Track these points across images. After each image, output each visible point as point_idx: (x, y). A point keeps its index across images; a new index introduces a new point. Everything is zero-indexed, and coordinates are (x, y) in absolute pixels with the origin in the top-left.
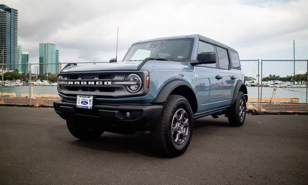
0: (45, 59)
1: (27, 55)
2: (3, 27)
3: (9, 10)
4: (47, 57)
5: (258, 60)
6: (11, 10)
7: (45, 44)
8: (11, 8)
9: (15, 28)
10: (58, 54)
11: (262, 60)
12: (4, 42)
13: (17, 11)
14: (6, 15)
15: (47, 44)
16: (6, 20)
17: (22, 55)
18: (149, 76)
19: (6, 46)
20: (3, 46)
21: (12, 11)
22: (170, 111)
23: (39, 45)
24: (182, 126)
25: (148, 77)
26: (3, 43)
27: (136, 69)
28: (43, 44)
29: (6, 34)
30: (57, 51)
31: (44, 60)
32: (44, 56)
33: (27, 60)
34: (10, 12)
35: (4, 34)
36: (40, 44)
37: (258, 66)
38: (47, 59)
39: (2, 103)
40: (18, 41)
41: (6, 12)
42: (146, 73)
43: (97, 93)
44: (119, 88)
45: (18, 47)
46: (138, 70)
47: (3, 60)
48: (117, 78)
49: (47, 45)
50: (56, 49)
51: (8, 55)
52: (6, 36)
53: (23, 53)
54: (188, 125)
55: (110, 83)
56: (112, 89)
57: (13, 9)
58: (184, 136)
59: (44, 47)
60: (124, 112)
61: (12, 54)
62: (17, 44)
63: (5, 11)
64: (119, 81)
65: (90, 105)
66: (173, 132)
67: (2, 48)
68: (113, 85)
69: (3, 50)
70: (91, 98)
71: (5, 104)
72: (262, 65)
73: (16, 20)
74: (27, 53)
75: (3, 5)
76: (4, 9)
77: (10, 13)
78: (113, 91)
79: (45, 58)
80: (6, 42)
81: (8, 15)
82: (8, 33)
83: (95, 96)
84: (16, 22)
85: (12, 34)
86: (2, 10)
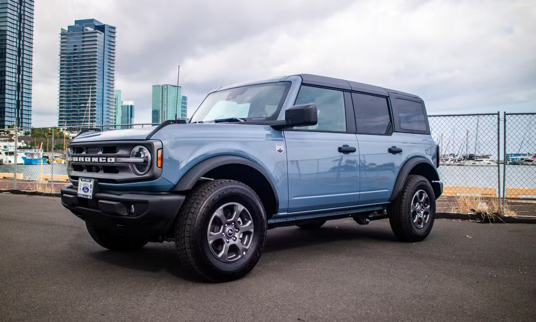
0: (162, 113)
1: (131, 106)
2: (92, 58)
3: (101, 28)
4: (166, 110)
5: (498, 114)
6: (104, 28)
7: (162, 87)
8: (105, 25)
9: (111, 60)
10: (185, 103)
11: (505, 114)
12: (92, 85)
13: (114, 28)
14: (96, 36)
15: (167, 85)
16: (96, 46)
17: (122, 106)
18: (162, 148)
19: (95, 92)
20: (89, 92)
21: (106, 29)
22: (204, 204)
23: (152, 88)
24: (237, 232)
25: (160, 151)
26: (91, 87)
27: (145, 139)
28: (159, 86)
29: (96, 70)
30: (185, 98)
31: (161, 115)
32: (161, 108)
33: (131, 117)
34: (103, 31)
35: (92, 70)
36: (153, 86)
37: (497, 126)
38: (166, 113)
39: (51, 191)
40: (115, 81)
41: (97, 32)
42: (157, 144)
43: (101, 175)
44: (123, 168)
45: (115, 93)
46: (147, 139)
47: (89, 116)
48: (121, 152)
49: (166, 87)
50: (183, 95)
51: (98, 109)
52: (96, 73)
53: (125, 103)
54: (252, 230)
55: (113, 160)
56: (117, 169)
57: (108, 25)
58: (241, 249)
59: (161, 91)
60: (127, 203)
61: (105, 106)
62: (113, 88)
63: (95, 30)
64: (123, 157)
65: (90, 194)
66: (211, 240)
67: (89, 96)
68: (118, 162)
69: (90, 98)
70: (92, 183)
71: (56, 193)
72: (507, 123)
73: (112, 44)
74: (130, 103)
75: (92, 20)
76: (94, 27)
77: (103, 34)
78: (117, 172)
79: (162, 111)
80: (95, 84)
81: (100, 36)
82: (99, 68)
83: (97, 180)
84: (112, 48)
85: (106, 70)
86: (90, 29)
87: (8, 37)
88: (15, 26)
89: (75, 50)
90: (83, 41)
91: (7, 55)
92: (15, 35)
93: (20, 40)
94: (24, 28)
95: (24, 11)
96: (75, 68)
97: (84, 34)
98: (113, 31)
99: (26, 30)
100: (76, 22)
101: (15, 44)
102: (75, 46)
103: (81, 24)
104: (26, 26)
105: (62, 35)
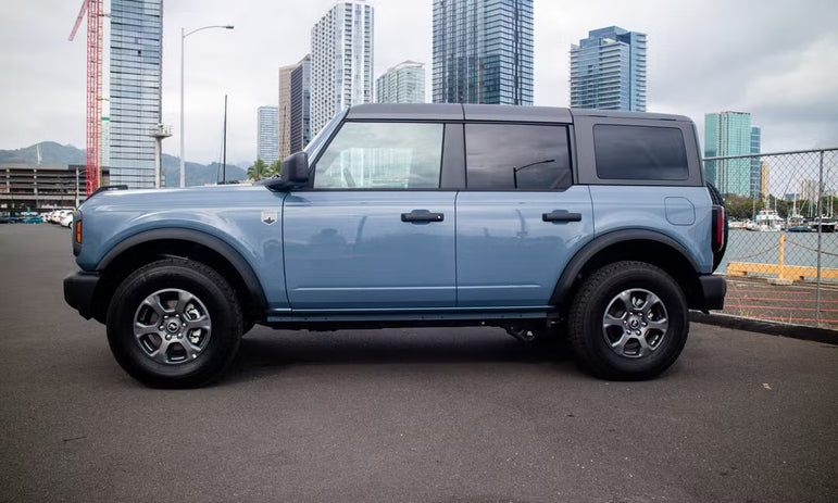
3: (626, 38)
6: (630, 37)
7: (720, 116)
8: (630, 33)
9: (641, 82)
10: (758, 138)
13: (644, 36)
14: (619, 50)
15: (727, 113)
16: (619, 64)
21: (632, 38)
28: (715, 115)
30: (756, 131)
34: (629, 42)
35: (615, 98)
36: (707, 116)
41: (619, 45)
49: (726, 116)
50: (752, 126)
57: (634, 33)
59: (718, 122)
63: (617, 41)
73: (642, 59)
75: (612, 28)
76: (615, 37)
77: (628, 45)
81: (624, 48)
82: (623, 94)
84: (642, 64)
85: (634, 97)
86: (610, 41)
87: (502, 64)
88: (510, 49)
89: (591, 71)
90: (601, 59)
91: (502, 87)
92: (510, 60)
93: (517, 65)
94: (521, 49)
95: (521, 27)
96: (591, 96)
97: (601, 48)
98: (642, 40)
99: (524, 52)
100: (591, 33)
101: (510, 72)
102: (590, 66)
103: (597, 35)
104: (524, 46)
105: (572, 53)
